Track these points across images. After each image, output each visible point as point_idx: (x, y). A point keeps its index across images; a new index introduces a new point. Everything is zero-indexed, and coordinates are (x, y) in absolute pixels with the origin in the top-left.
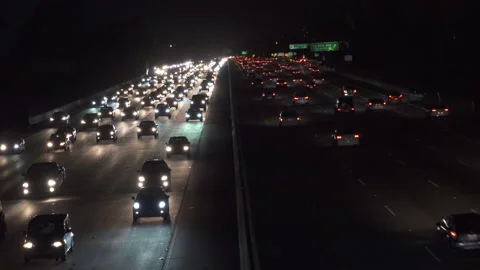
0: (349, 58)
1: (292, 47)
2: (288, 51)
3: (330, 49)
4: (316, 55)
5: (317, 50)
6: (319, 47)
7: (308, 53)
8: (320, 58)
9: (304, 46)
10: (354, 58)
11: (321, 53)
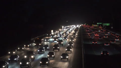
0: (112, 28)
1: (98, 23)
2: (97, 24)
3: (108, 25)
4: (104, 26)
5: (104, 25)
6: (104, 24)
7: (102, 25)
8: (105, 27)
9: (101, 23)
10: (113, 28)
11: (105, 26)
